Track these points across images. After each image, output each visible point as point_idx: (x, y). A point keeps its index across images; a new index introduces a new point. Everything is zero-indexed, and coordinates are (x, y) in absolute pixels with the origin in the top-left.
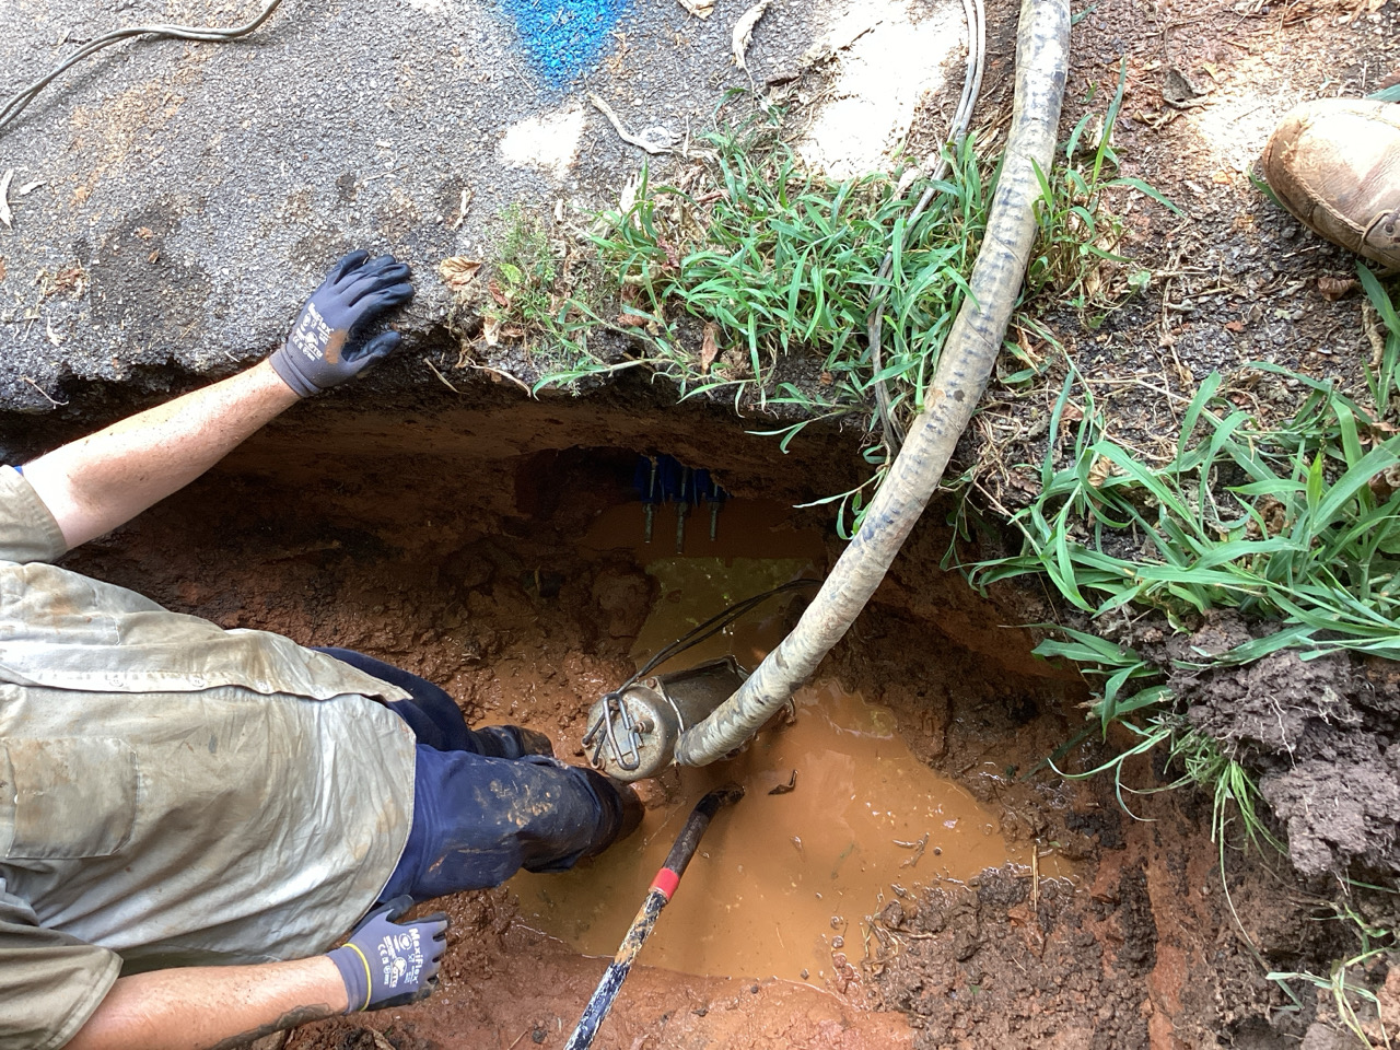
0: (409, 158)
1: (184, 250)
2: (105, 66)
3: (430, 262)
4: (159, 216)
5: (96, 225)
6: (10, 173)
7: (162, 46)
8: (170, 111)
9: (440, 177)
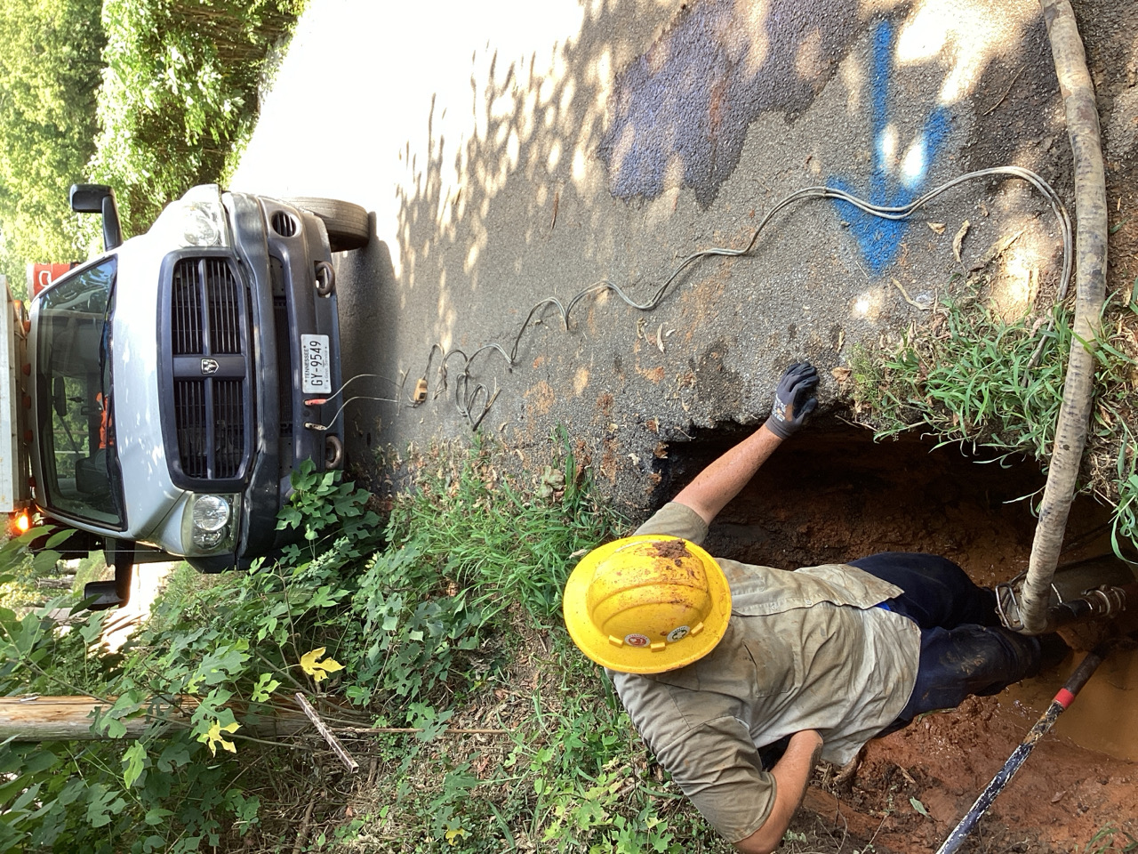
0: (816, 315)
1: (732, 366)
2: (692, 270)
3: (829, 369)
4: (719, 347)
5: (696, 351)
6: (661, 327)
7: (714, 258)
8: (720, 292)
9: (830, 324)
